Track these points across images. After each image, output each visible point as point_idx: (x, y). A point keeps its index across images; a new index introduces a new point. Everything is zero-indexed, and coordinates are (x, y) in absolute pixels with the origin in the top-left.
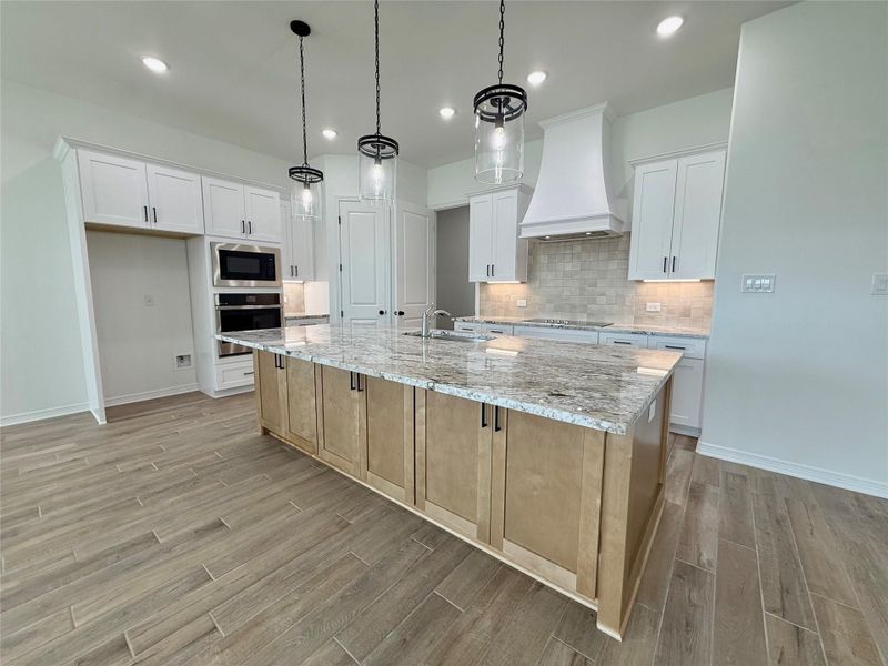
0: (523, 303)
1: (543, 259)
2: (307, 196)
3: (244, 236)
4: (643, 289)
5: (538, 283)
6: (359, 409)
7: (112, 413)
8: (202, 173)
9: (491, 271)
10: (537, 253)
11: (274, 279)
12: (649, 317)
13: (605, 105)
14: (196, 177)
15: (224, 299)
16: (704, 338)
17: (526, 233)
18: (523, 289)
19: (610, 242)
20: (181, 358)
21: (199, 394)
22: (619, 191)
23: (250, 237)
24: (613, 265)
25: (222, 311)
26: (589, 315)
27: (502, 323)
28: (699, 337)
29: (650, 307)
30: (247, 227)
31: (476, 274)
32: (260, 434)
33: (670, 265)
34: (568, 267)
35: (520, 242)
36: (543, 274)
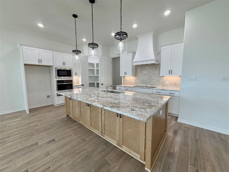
0: (134, 81)
1: (139, 70)
2: (77, 57)
3: (63, 66)
4: (164, 78)
5: (138, 76)
6: (89, 111)
7: (31, 110)
8: (53, 51)
9: (125, 73)
10: (137, 69)
11: (71, 76)
12: (166, 85)
13: (153, 31)
14: (51, 52)
15: (58, 81)
16: (179, 91)
17: (134, 64)
18: (134, 78)
19: (156, 66)
20: (48, 96)
21: (52, 105)
22: (157, 53)
23: (65, 66)
24: (156, 72)
25: (58, 85)
26: (151, 85)
27: (128, 87)
28: (178, 91)
29: (166, 83)
30: (64, 64)
31: (122, 74)
32: (66, 116)
33: (170, 72)
34: (145, 72)
35: (133, 66)
36: (139, 74)
